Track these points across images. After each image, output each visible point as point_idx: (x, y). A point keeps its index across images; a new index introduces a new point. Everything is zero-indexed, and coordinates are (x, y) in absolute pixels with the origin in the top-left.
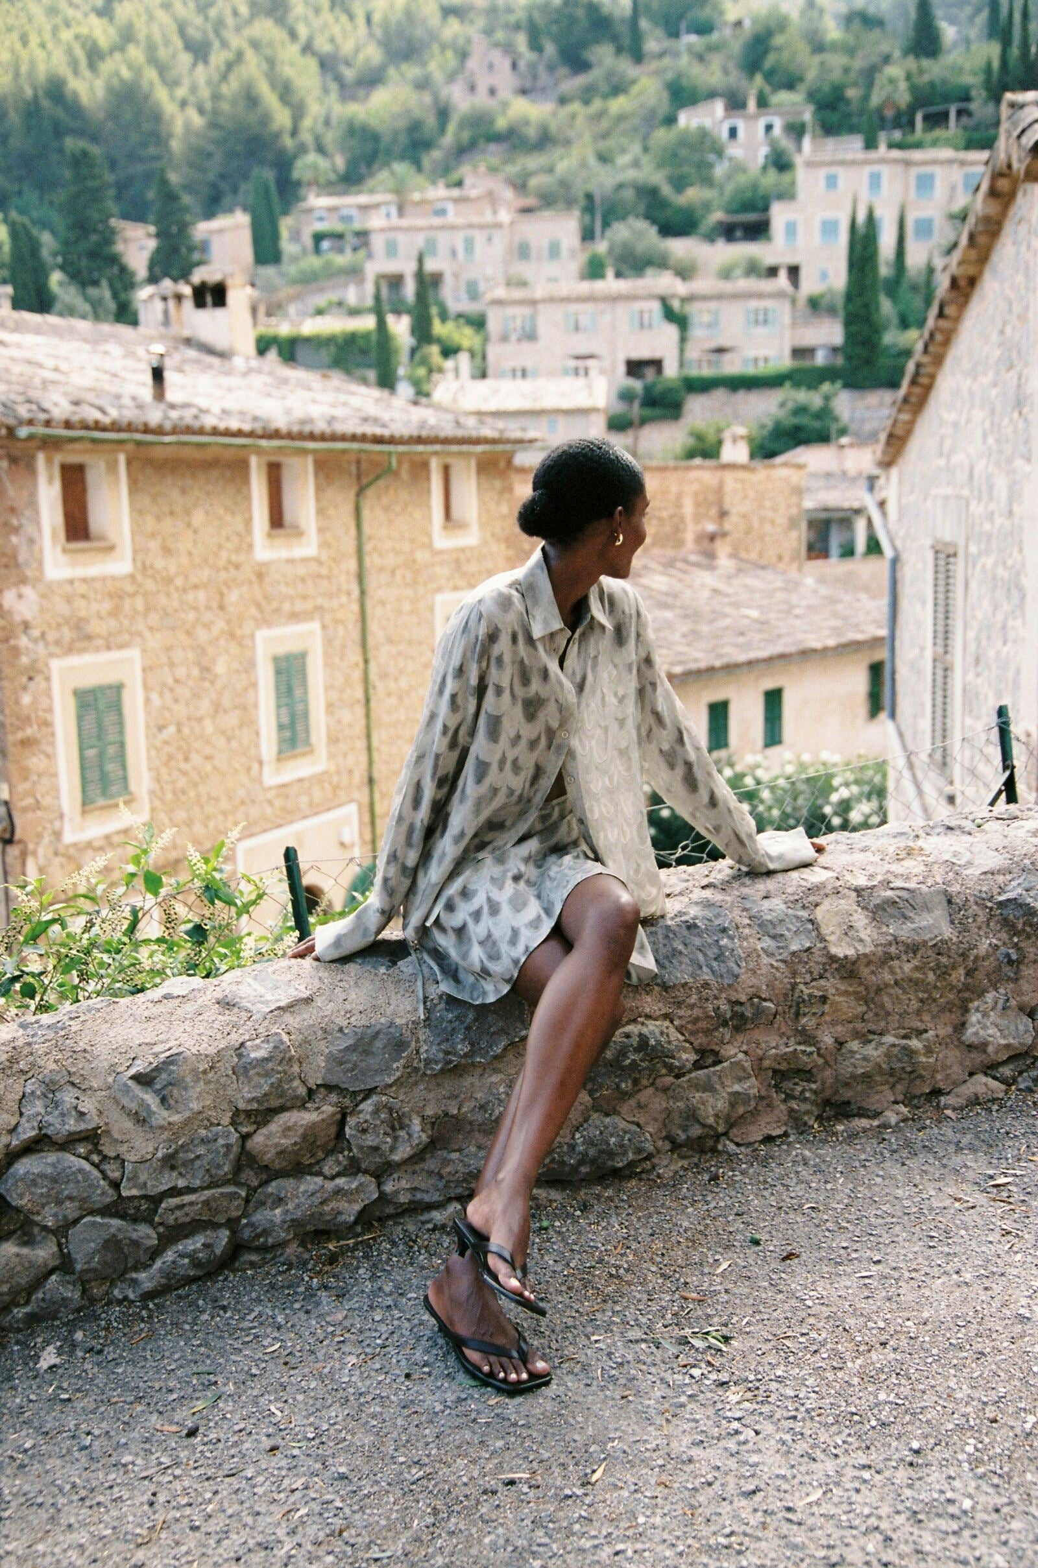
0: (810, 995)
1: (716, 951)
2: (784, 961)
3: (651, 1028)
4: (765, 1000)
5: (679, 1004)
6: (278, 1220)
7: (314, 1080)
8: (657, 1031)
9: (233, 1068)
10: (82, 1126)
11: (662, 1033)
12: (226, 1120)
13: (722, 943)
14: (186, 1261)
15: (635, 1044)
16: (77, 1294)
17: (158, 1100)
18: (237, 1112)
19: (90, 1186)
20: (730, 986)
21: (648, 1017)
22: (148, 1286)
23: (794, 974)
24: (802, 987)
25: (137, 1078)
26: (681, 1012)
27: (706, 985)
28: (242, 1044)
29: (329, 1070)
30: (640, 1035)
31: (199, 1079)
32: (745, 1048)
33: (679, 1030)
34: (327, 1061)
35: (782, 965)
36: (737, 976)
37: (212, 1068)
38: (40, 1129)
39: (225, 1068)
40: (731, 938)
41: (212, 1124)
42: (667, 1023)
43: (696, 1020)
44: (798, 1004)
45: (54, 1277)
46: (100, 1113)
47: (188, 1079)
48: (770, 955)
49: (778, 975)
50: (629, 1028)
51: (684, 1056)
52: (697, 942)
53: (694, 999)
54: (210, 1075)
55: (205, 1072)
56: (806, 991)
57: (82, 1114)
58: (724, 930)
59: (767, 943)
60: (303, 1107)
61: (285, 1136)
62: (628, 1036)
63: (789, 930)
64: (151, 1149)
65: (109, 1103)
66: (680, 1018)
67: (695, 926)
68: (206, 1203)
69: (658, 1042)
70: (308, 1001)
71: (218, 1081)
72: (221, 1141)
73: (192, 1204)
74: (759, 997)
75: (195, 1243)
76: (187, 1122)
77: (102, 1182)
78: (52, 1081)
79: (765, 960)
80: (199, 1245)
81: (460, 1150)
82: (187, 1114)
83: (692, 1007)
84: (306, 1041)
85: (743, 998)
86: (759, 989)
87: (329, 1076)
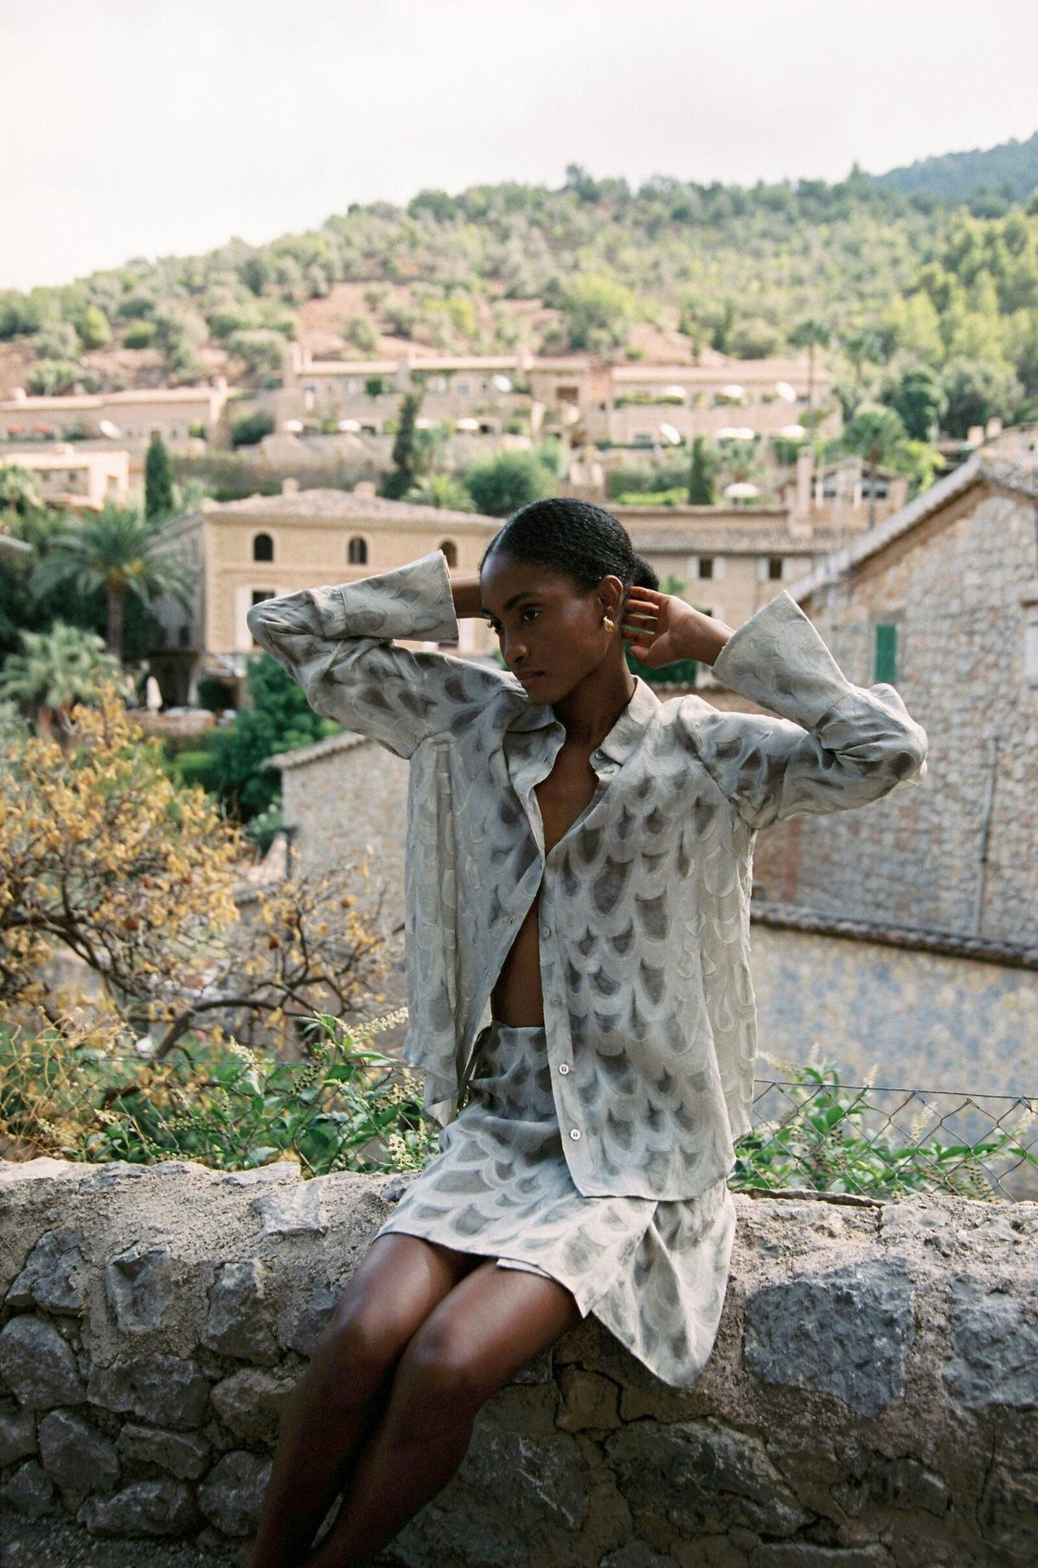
0: (1017, 1495)
1: (864, 1352)
2: (974, 1412)
3: (725, 1440)
4: (930, 1469)
5: (782, 1420)
6: (231, 1504)
7: (286, 1340)
8: (732, 1448)
9: (208, 1290)
10: (66, 1302)
11: (741, 1456)
12: (185, 1353)
13: (878, 1343)
14: (139, 1509)
15: (696, 1455)
16: (46, 1497)
17: (130, 1299)
18: (200, 1348)
19: (60, 1374)
20: (866, 1420)
21: (725, 1420)
22: (102, 1520)
23: (994, 1444)
24: (1003, 1472)
25: (120, 1265)
26: (783, 1435)
27: (829, 1404)
28: (222, 1264)
29: (301, 1333)
30: (705, 1445)
31: (170, 1292)
32: (888, 1538)
33: (775, 1460)
34: (301, 1320)
35: (972, 1421)
36: (882, 1408)
37: (186, 1281)
38: (32, 1290)
39: (200, 1287)
40: (897, 1341)
41: (171, 1352)
42: (758, 1443)
43: (803, 1456)
44: (993, 1502)
45: (26, 1466)
46: (87, 1295)
47: (159, 1287)
48: (957, 1393)
49: (960, 1433)
50: (695, 1429)
51: (781, 1509)
52: (842, 1327)
53: (807, 1419)
54: (183, 1290)
55: (177, 1283)
56: (1012, 1485)
57: (70, 1289)
58: (890, 1323)
59: (955, 1369)
60: (267, 1370)
61: (242, 1401)
62: (687, 1438)
63: (1003, 1360)
64: (109, 1357)
65: (98, 1286)
66: (779, 1442)
67: (848, 1299)
68: (164, 1447)
69: (730, 1468)
70: (317, 1234)
71: (189, 1300)
72: (176, 1377)
73: (149, 1440)
74: (919, 1460)
75: (150, 1491)
76: (146, 1337)
77: (71, 1375)
78: (64, 1241)
79: (945, 1399)
80: (152, 1495)
81: (445, 1510)
82: (149, 1328)
83: (800, 1431)
84: (287, 1285)
85: (889, 1451)
86: (920, 1445)
87: (300, 1342)
